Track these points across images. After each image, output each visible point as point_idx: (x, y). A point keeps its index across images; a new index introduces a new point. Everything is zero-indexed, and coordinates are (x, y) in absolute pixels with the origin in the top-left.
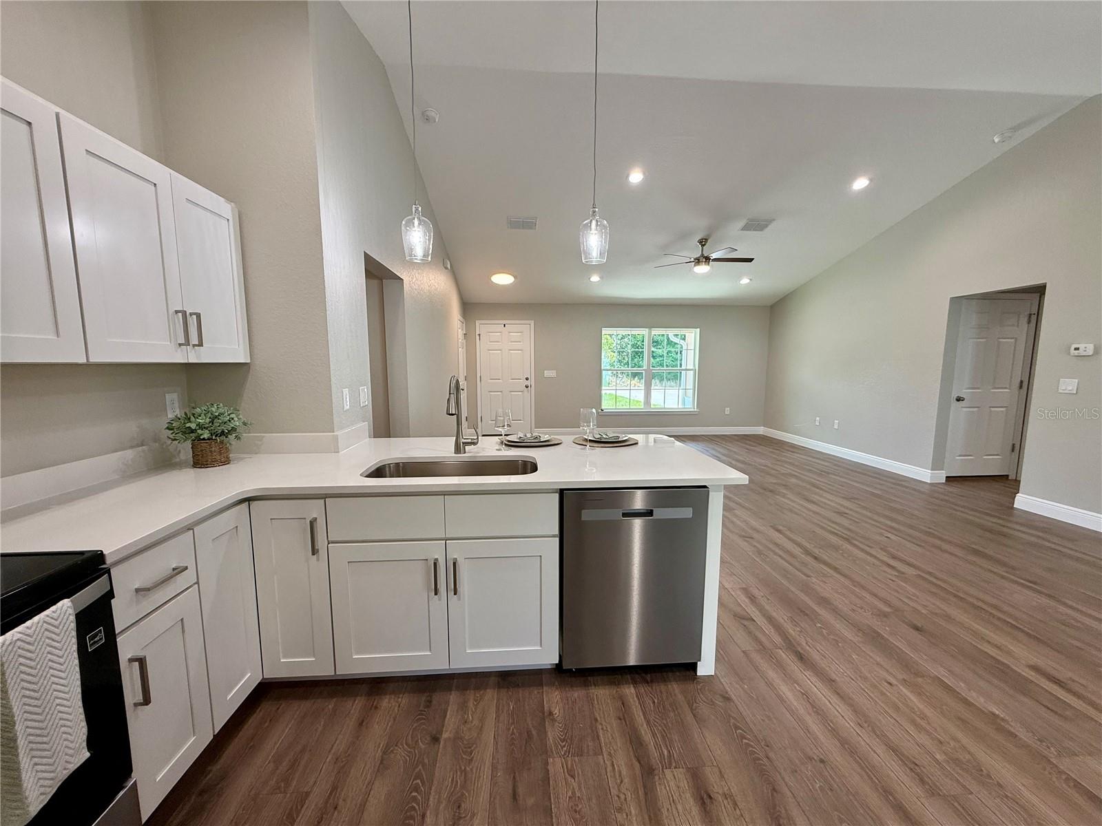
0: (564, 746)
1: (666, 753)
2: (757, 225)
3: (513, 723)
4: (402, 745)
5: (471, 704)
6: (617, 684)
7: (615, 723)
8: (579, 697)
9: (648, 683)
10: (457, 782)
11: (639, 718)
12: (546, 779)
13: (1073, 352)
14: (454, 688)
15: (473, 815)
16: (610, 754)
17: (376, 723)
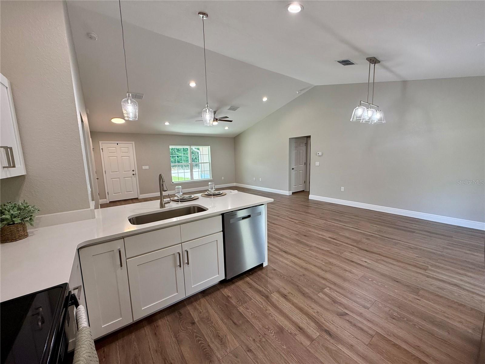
0: (240, 303)
1: (269, 291)
2: (233, 109)
3: (218, 305)
4: (181, 331)
5: (198, 307)
6: (243, 278)
7: (249, 289)
8: (234, 287)
9: (251, 275)
10: (212, 330)
11: (256, 285)
12: (241, 313)
13: (318, 154)
14: (186, 304)
15: (226, 336)
16: (254, 298)
17: (163, 331)
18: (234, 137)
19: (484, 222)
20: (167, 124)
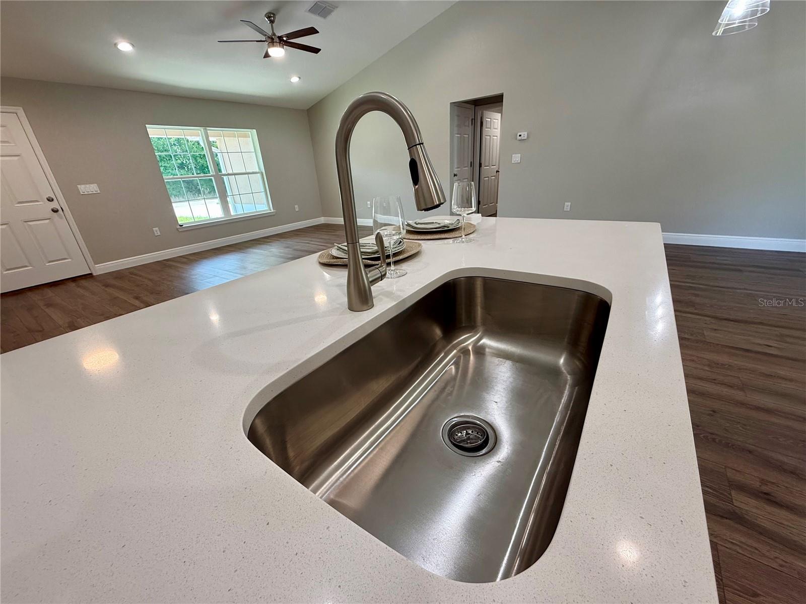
2: (323, 9)
13: (519, 138)
18: (308, 108)
19: (805, 239)
20: (125, 46)
